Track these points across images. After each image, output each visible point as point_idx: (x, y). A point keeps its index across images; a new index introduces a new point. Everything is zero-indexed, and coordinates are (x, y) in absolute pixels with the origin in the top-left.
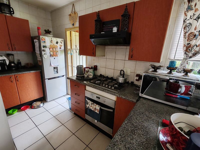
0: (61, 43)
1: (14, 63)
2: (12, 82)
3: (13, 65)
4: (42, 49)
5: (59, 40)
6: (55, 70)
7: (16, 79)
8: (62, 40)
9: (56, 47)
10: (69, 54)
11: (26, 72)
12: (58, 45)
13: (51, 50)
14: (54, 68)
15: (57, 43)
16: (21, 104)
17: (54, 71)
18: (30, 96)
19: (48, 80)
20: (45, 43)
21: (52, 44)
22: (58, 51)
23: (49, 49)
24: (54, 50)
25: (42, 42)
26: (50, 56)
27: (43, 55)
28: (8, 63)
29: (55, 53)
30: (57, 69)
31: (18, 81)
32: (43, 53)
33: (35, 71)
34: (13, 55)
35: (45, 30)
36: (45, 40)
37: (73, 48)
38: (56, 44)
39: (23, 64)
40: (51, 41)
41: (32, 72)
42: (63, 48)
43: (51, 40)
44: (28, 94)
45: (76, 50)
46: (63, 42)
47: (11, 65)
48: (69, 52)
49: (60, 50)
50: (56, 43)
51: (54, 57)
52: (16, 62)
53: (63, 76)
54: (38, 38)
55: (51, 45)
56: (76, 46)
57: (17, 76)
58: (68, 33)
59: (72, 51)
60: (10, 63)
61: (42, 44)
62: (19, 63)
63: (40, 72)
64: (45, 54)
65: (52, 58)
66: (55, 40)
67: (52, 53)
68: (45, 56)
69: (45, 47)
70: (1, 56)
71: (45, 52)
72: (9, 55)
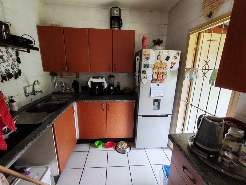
0: (174, 58)
1: (113, 86)
2: (103, 110)
3: (112, 88)
4: (143, 69)
5: (172, 53)
6: (156, 104)
7: (108, 107)
8: (178, 54)
9: (164, 67)
10: (186, 78)
11: (118, 101)
12: (169, 63)
13: (156, 70)
14: (155, 100)
15: (168, 58)
16: (108, 138)
17: (154, 104)
18: (117, 131)
19: (142, 117)
20: (147, 60)
21: (159, 61)
22: (166, 73)
23: (152, 69)
24: (161, 70)
25: (144, 60)
26: (152, 80)
27: (141, 78)
28: (105, 86)
29: (161, 76)
30: (159, 103)
31: (109, 110)
32: (142, 75)
33: (128, 101)
34: (114, 77)
35: (154, 41)
36: (148, 55)
37: (197, 67)
38: (166, 61)
40: (158, 56)
41: (125, 101)
42: (176, 67)
43: (158, 54)
44: (116, 128)
45: (204, 71)
46: (179, 57)
47: (110, 88)
48: (187, 75)
49: (171, 71)
50: (166, 59)
51: (158, 83)
52: (115, 85)
53: (167, 116)
54: (140, 53)
55: (156, 63)
56: (207, 63)
57: (109, 104)
58: (193, 38)
59: (194, 72)
60: (110, 85)
61: (144, 62)
62: (119, 86)
63: (135, 102)
64: (145, 77)
65: (154, 85)
66: (164, 54)
67: (155, 76)
68: (144, 81)
69: (146, 66)
70: (102, 78)
71: (144, 75)
72: (110, 76)
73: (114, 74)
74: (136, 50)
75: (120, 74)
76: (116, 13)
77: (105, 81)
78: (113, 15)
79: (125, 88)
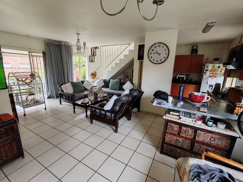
0: (223, 67)
1: (188, 79)
4: (205, 71)
5: (221, 65)
9: (217, 71)
11: (190, 85)
12: (220, 69)
14: (210, 86)
17: (209, 88)
21: (214, 68)
22: (217, 74)
23: (210, 72)
24: (214, 72)
26: (209, 77)
27: (203, 76)
28: (185, 79)
29: (215, 75)
30: (212, 87)
32: (204, 74)
34: (189, 75)
35: (214, 59)
36: (208, 66)
39: (193, 81)
41: (194, 85)
42: (223, 71)
43: (214, 65)
49: (220, 73)
50: (218, 68)
51: (212, 78)
52: (190, 79)
54: (204, 65)
55: (212, 69)
60: (186, 79)
61: (205, 69)
62: (191, 80)
63: (199, 86)
65: (210, 79)
66: (217, 65)
67: (211, 75)
68: (205, 77)
69: (207, 70)
70: (184, 75)
71: (205, 74)
72: (187, 75)
73: (190, 74)
74: (203, 63)
75: (193, 74)
76: (195, 48)
77: (185, 76)
78: (193, 49)
79: (195, 81)
